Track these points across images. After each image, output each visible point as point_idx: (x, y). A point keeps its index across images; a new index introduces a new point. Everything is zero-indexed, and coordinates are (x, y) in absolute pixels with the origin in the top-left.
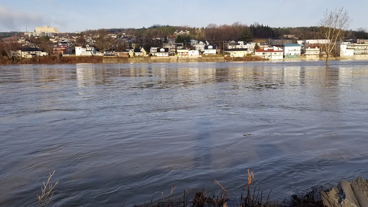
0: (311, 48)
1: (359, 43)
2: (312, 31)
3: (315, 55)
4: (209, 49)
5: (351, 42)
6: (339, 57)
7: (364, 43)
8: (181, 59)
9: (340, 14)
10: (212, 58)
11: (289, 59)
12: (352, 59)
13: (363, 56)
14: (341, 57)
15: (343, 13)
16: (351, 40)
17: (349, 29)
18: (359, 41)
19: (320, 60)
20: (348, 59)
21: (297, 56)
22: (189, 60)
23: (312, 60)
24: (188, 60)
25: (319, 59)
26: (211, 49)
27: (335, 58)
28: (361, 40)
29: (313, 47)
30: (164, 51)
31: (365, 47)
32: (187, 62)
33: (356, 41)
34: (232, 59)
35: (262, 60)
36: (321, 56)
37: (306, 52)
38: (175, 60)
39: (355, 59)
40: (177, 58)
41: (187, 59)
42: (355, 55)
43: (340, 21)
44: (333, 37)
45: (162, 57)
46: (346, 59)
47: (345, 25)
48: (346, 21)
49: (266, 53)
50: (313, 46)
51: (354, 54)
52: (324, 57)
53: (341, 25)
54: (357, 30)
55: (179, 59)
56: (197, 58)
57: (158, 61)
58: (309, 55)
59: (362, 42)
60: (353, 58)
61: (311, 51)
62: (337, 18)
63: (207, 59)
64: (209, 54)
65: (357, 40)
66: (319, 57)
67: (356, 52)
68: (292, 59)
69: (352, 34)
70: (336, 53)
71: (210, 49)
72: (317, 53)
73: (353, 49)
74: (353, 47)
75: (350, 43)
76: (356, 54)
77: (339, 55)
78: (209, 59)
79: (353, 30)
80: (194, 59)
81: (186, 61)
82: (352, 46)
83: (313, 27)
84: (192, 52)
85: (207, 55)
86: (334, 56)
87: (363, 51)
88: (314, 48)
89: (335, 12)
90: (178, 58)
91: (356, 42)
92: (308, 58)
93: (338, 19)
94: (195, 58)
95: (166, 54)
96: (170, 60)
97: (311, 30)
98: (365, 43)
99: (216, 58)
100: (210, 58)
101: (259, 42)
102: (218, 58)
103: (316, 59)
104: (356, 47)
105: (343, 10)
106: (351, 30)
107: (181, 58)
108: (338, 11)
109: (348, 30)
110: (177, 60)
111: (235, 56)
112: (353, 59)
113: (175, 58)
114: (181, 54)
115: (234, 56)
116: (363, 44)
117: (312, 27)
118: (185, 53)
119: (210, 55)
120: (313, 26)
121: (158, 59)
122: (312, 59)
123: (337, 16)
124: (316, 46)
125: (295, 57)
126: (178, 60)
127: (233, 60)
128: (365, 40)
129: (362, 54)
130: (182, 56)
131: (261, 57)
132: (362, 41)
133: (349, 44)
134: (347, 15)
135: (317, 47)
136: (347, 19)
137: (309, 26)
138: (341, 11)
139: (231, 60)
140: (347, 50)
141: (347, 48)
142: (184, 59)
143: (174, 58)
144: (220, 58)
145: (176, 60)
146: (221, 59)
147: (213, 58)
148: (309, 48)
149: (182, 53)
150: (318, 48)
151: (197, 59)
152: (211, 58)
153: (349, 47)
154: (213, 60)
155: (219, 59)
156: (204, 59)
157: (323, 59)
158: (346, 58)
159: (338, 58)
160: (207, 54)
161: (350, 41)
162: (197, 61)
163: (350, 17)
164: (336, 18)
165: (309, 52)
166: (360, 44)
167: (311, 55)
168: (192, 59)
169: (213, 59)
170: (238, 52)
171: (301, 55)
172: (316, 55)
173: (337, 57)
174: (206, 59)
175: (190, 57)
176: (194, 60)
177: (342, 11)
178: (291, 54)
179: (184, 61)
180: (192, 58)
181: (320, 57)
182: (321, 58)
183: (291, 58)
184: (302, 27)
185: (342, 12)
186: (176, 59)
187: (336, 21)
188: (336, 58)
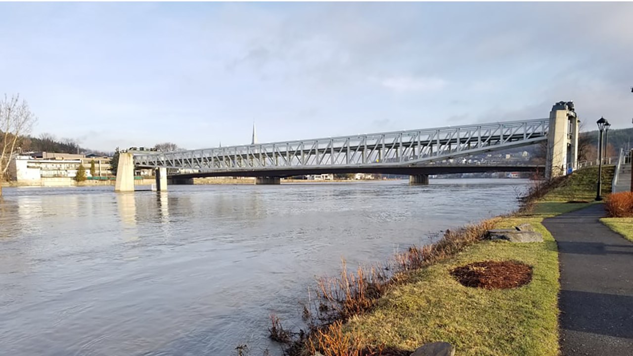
1: (48, 159)
5: (33, 156)
6: (15, 181)
7: (54, 159)
9: (14, 105)
12: (39, 185)
13: (56, 179)
14: (18, 181)
15: (19, 104)
16: (32, 152)
17: (26, 134)
18: (47, 156)
20: (31, 186)
27: (8, 183)
28: (48, 154)
31: (58, 165)
33: (40, 156)
39: (44, 185)
42: (43, 178)
43: (15, 117)
44: (6, 146)
46: (28, 185)
47: (25, 126)
48: (26, 119)
51: (42, 177)
53: (19, 126)
54: (40, 136)
59: (53, 157)
60: (41, 183)
62: (9, 112)
65: (42, 153)
67: (44, 173)
69: (31, 142)
70: (10, 176)
73: (38, 168)
74: (38, 165)
75: (31, 157)
76: (44, 177)
77: (16, 179)
79: (33, 136)
82: (36, 163)
86: (7, 181)
87: (56, 172)
89: (4, 102)
91: (42, 157)
93: (11, 114)
98: (56, 159)
104: (43, 166)
105: (19, 99)
106: (29, 136)
108: (9, 100)
109: (24, 136)
112: (41, 185)
116: (54, 161)
123: (9, 109)
128: (55, 154)
129: (55, 176)
132: (51, 155)
133: (30, 159)
134: (26, 108)
136: (28, 115)
138: (15, 100)
140: (29, 169)
141: (28, 167)
153: (31, 165)
159: (15, 184)
161: (31, 155)
163: (32, 113)
164: (8, 113)
166: (50, 161)
173: (11, 182)
177: (17, 100)
185: (18, 102)
187: (9, 118)
188: (10, 183)
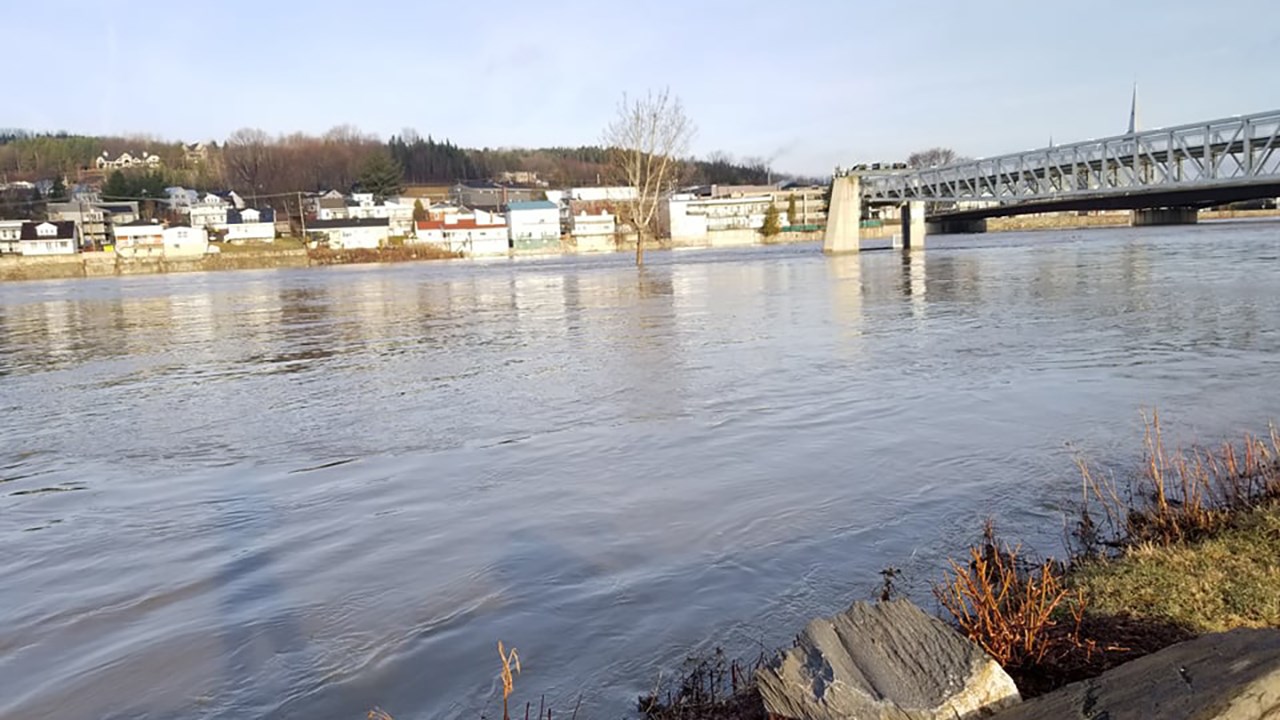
0: (589, 212)
1: (718, 197)
2: (587, 159)
3: (602, 235)
4: (246, 221)
5: (696, 193)
6: (668, 239)
7: (729, 196)
8: (132, 264)
9: (662, 108)
10: (262, 255)
11: (528, 251)
12: (702, 245)
13: (731, 233)
14: (673, 239)
15: (669, 105)
16: (696, 187)
17: (687, 157)
18: (718, 192)
19: (617, 250)
20: (692, 246)
21: (551, 239)
22: (166, 263)
23: (596, 250)
24: (162, 265)
25: (615, 247)
26: (255, 221)
27: (657, 243)
28: (721, 188)
29: (594, 211)
30: (55, 233)
31: (735, 208)
32: (160, 271)
33: (707, 192)
34: (338, 257)
35: (442, 256)
36: (619, 237)
37: (577, 226)
38: (105, 267)
39: (711, 245)
40: (117, 260)
41: (158, 263)
42: (710, 233)
43: (664, 129)
44: (648, 180)
45: (50, 258)
46: (687, 246)
47: (679, 142)
48: (679, 129)
49: (454, 234)
50: (595, 209)
51: (708, 230)
52: (629, 242)
53: (668, 144)
54: (708, 156)
55: (123, 264)
56: (202, 256)
57: (29, 273)
58: (585, 236)
59: (726, 193)
60: (707, 241)
61: (588, 223)
62: (655, 121)
63: (242, 258)
64: (248, 239)
65: (710, 188)
66: (613, 241)
67: (713, 223)
68: (538, 251)
69: (695, 169)
70: (660, 230)
71: (251, 221)
72: (607, 231)
73: (703, 214)
74: (703, 209)
75: (693, 196)
76: (712, 230)
77: (669, 235)
78: (249, 259)
79: (698, 159)
80: (188, 261)
81: (155, 268)
82: (700, 205)
83: (588, 149)
84: (180, 233)
85: (238, 243)
86: (657, 238)
87: (730, 221)
88: (598, 212)
89: (647, 104)
90: (120, 260)
91: (709, 194)
92: (583, 247)
93: (657, 123)
94: (190, 258)
95: (64, 244)
96: (87, 268)
97: (583, 157)
98: (733, 196)
99: (278, 254)
100: (252, 255)
101: (426, 197)
102: (286, 253)
103: (608, 248)
104: (710, 210)
105: (669, 98)
106: (693, 158)
107: (134, 260)
108: (654, 100)
109: (685, 159)
110: (116, 266)
111: (347, 247)
112: (707, 245)
113: (109, 260)
114: (131, 242)
115: (343, 245)
116: (728, 200)
117: (583, 148)
118: (151, 241)
119: (251, 245)
120: (587, 146)
121: (28, 266)
122: (594, 248)
123: (655, 116)
124: (603, 208)
125: (546, 245)
126: (121, 267)
127: (342, 258)
128: (731, 188)
129: (729, 228)
130: (135, 251)
131: (439, 246)
132: (724, 190)
133: (691, 199)
134: (680, 112)
135: (604, 212)
136: (683, 123)
137: (574, 144)
138: (662, 99)
139: (334, 261)
140: (689, 217)
141: (688, 213)
142: (144, 261)
143: (100, 260)
144: (291, 253)
145: (113, 268)
146: (296, 256)
147: (267, 254)
148: (584, 213)
149: (136, 237)
150: (609, 213)
151: (199, 260)
152: (256, 256)
153: (692, 209)
154: (266, 260)
155: (289, 256)
156: (231, 260)
157: (626, 246)
158: (688, 242)
159: (666, 243)
160: (240, 239)
161: (693, 191)
162: (201, 267)
163: (688, 118)
164: (652, 123)
165: (584, 228)
166: (721, 200)
167: (591, 235)
168: (179, 262)
169: (264, 257)
170: (356, 231)
171: (562, 239)
172: (607, 235)
173: (662, 240)
174: (237, 259)
175: (170, 253)
176: (190, 265)
177: (666, 99)
178: (530, 235)
179: (147, 270)
180: (180, 257)
181: (617, 242)
182: (620, 246)
183: (532, 249)
184: (556, 147)
185: (667, 102)
186: (114, 262)
187: (653, 132)
188: (660, 243)
